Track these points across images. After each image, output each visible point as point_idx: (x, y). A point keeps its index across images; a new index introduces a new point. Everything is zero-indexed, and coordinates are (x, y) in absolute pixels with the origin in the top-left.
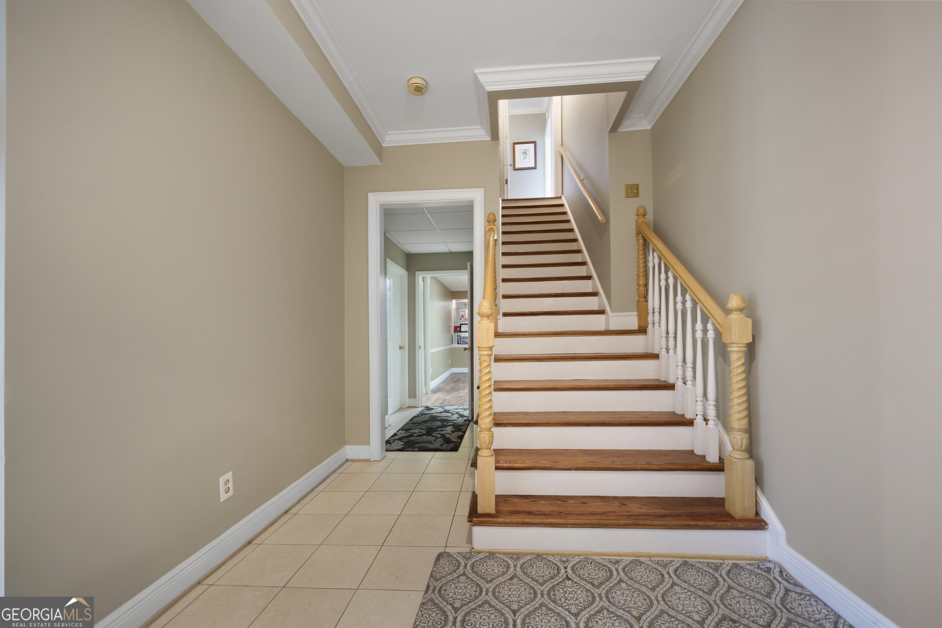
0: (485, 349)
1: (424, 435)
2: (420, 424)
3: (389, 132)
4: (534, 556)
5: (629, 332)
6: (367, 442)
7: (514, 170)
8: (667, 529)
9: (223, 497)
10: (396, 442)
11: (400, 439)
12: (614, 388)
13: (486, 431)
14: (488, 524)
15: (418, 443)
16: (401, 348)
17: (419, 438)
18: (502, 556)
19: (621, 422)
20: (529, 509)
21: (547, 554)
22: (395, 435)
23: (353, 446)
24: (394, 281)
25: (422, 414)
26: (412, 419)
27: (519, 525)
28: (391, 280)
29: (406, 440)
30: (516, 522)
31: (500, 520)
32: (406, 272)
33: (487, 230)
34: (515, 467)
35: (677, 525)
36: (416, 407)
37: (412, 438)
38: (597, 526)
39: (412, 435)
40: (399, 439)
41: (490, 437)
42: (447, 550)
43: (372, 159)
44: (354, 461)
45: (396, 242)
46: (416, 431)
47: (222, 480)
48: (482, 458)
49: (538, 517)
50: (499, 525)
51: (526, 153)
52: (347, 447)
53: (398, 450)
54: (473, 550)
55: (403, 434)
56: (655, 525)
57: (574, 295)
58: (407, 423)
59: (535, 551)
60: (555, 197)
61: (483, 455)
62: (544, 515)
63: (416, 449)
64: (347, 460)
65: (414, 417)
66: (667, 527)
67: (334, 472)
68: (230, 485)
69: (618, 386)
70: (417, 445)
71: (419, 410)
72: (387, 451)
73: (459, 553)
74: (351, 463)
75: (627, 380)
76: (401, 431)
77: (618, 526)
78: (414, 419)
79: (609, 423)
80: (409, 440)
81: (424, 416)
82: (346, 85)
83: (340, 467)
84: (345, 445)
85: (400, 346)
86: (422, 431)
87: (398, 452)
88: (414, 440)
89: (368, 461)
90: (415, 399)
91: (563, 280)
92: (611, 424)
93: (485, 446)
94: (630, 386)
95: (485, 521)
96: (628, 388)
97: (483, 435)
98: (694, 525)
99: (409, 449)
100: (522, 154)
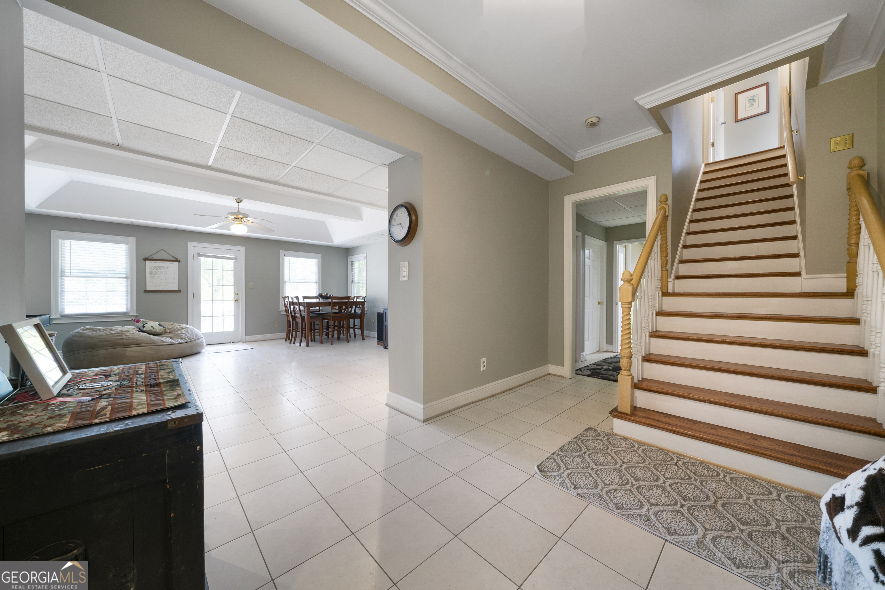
0: (625, 303)
1: (610, 370)
2: (610, 363)
3: (579, 151)
4: (657, 448)
5: (826, 294)
6: (562, 364)
7: (735, 122)
8: (791, 464)
9: (482, 369)
10: (586, 370)
11: (590, 370)
12: (779, 346)
13: (625, 358)
14: (623, 419)
15: (602, 374)
16: (599, 303)
17: (605, 371)
18: (631, 441)
19: (773, 376)
20: (658, 419)
21: (668, 451)
22: (587, 366)
23: (553, 366)
24: (593, 251)
25: (615, 357)
26: (605, 359)
27: (647, 425)
28: (591, 250)
29: (594, 371)
30: (644, 422)
31: (632, 418)
32: (605, 243)
33: (658, 209)
34: (653, 390)
35: (803, 464)
36: (612, 352)
37: (599, 371)
38: (715, 443)
39: (600, 369)
40: (588, 369)
41: (628, 362)
42: (596, 428)
43: (567, 173)
44: (554, 375)
45: (594, 221)
46: (605, 367)
47: (482, 360)
48: (622, 376)
49: (663, 424)
50: (631, 421)
51: (753, 99)
52: (549, 365)
53: (585, 375)
54: (612, 433)
55: (594, 367)
56: (777, 458)
57: (765, 257)
58: (600, 361)
59: (659, 447)
60: (779, 146)
61: (623, 373)
62: (669, 424)
63: (600, 377)
64: (549, 374)
65: (608, 358)
66: (791, 463)
67: (540, 378)
68: (485, 364)
69: (785, 345)
70: (601, 375)
71: (615, 354)
72: (576, 374)
73: (603, 431)
74: (551, 376)
75: (809, 342)
76: (593, 365)
77: (736, 449)
78: (607, 360)
79: (759, 375)
80: (597, 371)
81: (616, 359)
82: (545, 139)
83: (544, 376)
84: (548, 363)
85: (599, 302)
86: (609, 368)
87: (585, 377)
88: (600, 372)
89: (563, 377)
90: (611, 345)
91: (756, 242)
92: (761, 375)
93: (624, 368)
94: (801, 347)
95: (622, 416)
96: (798, 348)
97: (623, 361)
98: (825, 470)
99: (594, 376)
100: (747, 103)
